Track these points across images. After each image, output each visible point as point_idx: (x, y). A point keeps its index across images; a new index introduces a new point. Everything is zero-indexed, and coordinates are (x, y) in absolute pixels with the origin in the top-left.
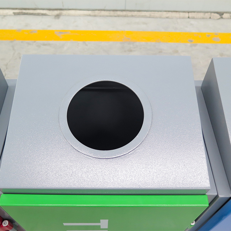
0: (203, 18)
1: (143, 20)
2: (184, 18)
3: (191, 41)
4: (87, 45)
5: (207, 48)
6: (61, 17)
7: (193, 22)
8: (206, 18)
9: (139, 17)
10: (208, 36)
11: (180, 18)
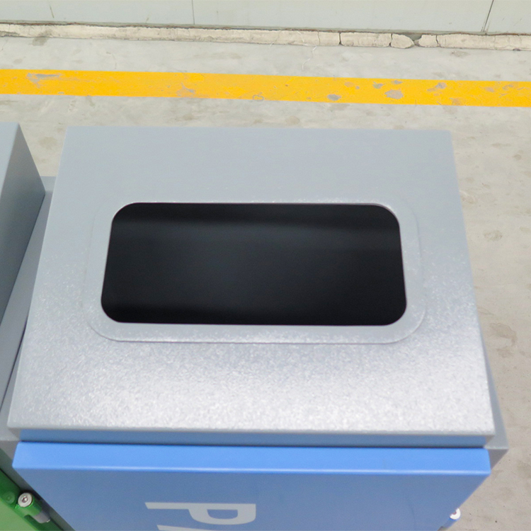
0: (374, 46)
1: (234, 48)
2: (328, 45)
3: (335, 98)
4: (93, 105)
5: (369, 113)
6: (49, 41)
7: (347, 53)
8: (382, 46)
9: (226, 41)
10: (378, 86)
11: (320, 45)
